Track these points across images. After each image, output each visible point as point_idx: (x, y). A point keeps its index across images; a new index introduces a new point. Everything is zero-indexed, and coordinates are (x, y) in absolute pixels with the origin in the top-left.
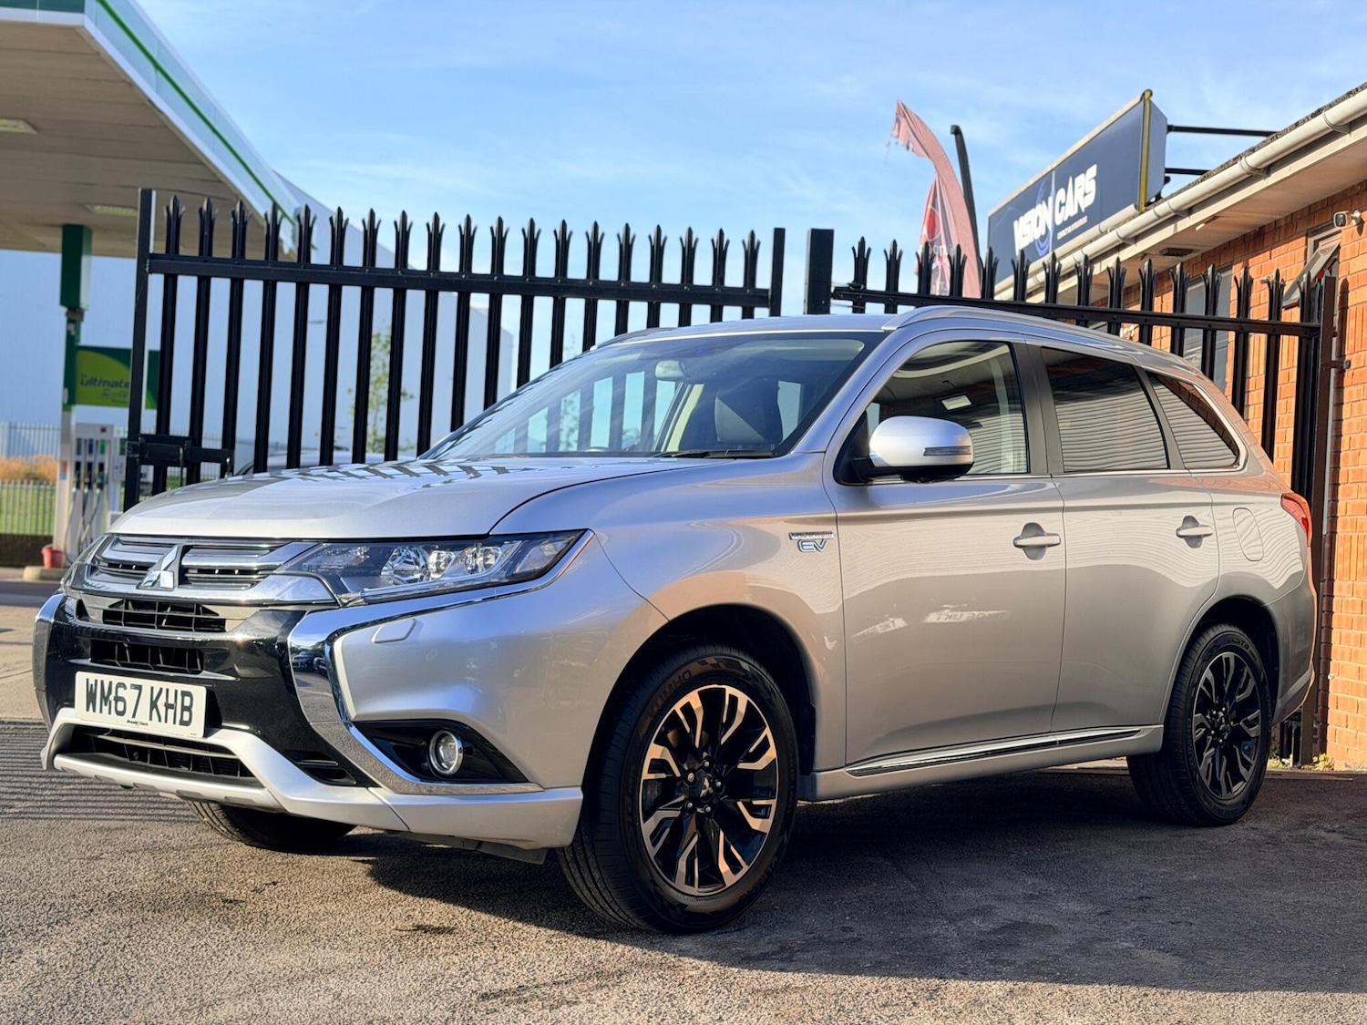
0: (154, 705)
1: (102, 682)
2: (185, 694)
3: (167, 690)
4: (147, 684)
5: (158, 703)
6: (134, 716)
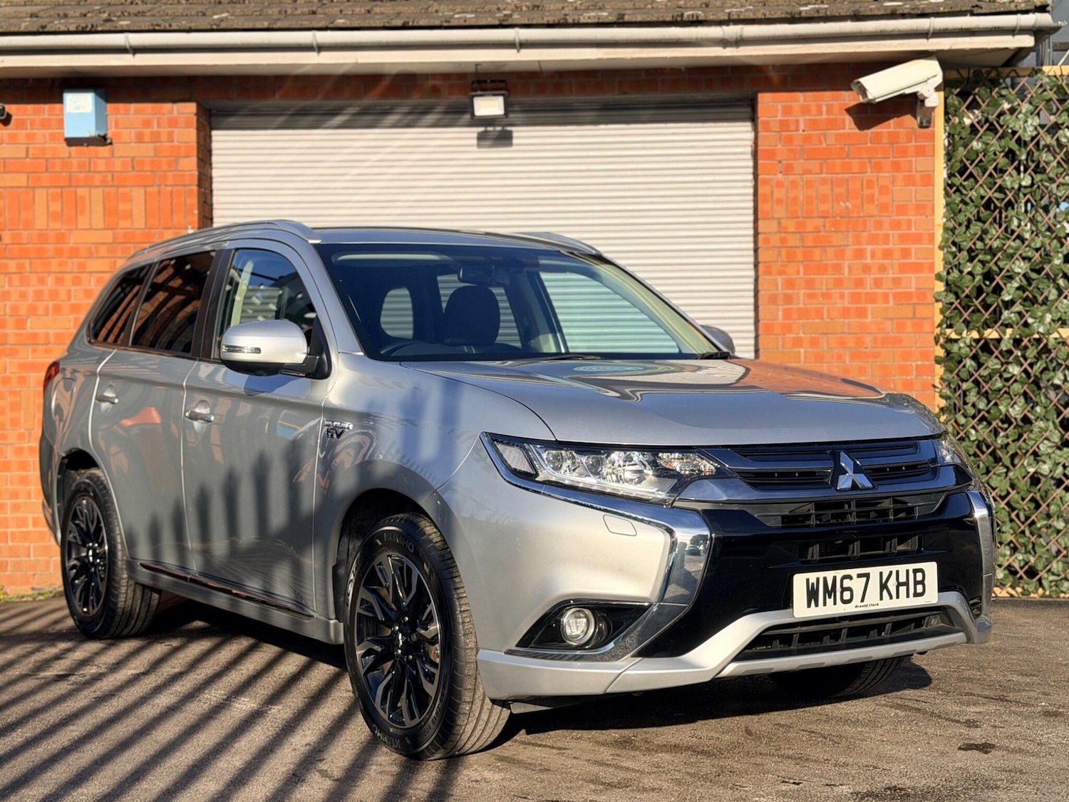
0: (883, 586)
1: (825, 579)
2: (915, 571)
3: (897, 572)
4: (874, 571)
5: (889, 584)
6: (862, 601)
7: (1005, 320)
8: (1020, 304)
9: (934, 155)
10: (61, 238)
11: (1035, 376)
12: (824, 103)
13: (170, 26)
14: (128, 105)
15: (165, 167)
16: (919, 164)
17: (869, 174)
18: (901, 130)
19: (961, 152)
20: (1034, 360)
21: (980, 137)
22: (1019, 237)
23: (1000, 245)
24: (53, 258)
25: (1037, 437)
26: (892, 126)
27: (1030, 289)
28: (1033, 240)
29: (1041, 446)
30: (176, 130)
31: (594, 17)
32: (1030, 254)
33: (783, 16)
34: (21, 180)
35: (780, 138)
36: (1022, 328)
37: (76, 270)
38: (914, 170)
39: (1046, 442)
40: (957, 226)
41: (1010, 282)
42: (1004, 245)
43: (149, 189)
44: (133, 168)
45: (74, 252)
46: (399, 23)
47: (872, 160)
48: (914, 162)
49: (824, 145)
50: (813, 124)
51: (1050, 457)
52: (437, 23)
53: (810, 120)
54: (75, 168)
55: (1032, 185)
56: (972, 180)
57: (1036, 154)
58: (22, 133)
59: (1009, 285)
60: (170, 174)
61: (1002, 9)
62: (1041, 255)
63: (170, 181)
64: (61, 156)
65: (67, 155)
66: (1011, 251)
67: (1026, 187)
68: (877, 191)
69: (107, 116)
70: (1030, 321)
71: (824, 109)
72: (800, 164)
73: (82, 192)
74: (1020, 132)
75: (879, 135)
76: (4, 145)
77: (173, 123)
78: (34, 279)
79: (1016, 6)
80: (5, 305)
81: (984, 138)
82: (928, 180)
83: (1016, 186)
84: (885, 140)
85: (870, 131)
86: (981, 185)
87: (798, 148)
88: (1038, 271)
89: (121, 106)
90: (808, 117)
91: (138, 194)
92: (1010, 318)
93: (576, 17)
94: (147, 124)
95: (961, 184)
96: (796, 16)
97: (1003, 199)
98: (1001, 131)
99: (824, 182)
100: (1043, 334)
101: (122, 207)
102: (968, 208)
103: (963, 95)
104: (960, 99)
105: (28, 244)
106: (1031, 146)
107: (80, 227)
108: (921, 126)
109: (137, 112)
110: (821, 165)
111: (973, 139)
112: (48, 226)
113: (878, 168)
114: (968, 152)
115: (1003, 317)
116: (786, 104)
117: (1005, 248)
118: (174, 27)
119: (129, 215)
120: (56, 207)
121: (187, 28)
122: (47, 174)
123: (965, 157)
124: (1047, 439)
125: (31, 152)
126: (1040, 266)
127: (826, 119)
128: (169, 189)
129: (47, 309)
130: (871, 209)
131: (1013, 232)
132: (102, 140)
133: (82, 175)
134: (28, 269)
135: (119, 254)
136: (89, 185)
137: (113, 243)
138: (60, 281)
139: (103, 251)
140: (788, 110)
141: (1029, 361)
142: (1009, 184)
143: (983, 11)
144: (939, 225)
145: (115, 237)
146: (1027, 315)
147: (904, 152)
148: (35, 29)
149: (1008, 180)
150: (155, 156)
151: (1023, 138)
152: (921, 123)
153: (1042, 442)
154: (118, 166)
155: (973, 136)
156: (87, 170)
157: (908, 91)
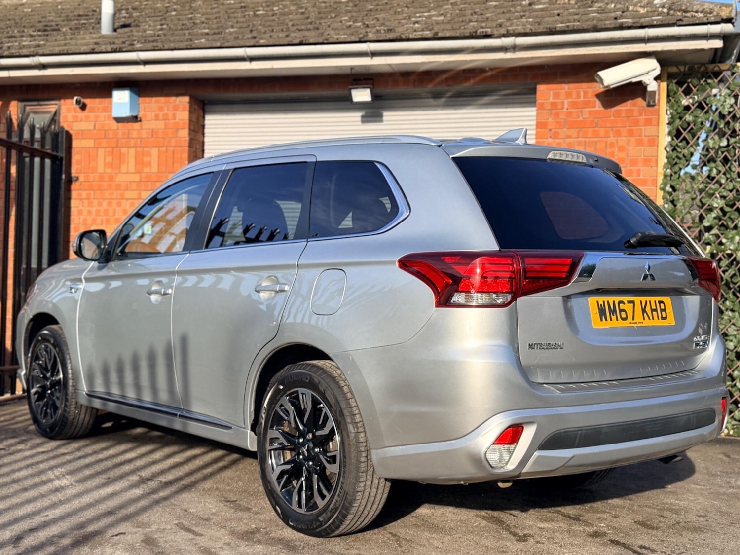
7: (705, 240)
8: (717, 229)
9: (658, 125)
10: (111, 178)
11: (726, 280)
12: (582, 90)
13: (164, 47)
14: (150, 98)
15: (170, 135)
16: (648, 131)
17: (612, 139)
18: (635, 108)
19: (678, 122)
20: (727, 268)
21: (692, 112)
22: (718, 182)
23: (704, 188)
24: (107, 190)
25: (727, 322)
26: (629, 105)
27: (725, 218)
28: (727, 184)
29: (729, 329)
30: (178, 113)
31: (419, 35)
32: (725, 194)
33: (544, 30)
34: (90, 143)
35: (551, 114)
36: (717, 246)
37: (119, 197)
38: (643, 135)
39: (733, 326)
40: (673, 174)
41: (710, 214)
42: (706, 187)
43: (161, 149)
44: (152, 136)
45: (118, 187)
46: (297, 41)
47: (614, 129)
48: (643, 130)
49: (581, 119)
50: (574, 105)
51: (735, 337)
52: (320, 41)
53: (571, 102)
54: (120, 136)
55: (728, 145)
56: (684, 142)
57: (732, 124)
58: (92, 115)
59: (709, 215)
60: (173, 140)
61: (697, 22)
62: (733, 195)
63: (173, 144)
64: (113, 128)
65: (116, 128)
66: (711, 192)
67: (724, 147)
68: (617, 149)
69: (139, 104)
70: (724, 241)
71: (582, 94)
72: (564, 132)
73: (124, 150)
74: (720, 109)
75: (619, 111)
76: (82, 123)
77: (176, 108)
78: (96, 202)
79: (708, 19)
80: (80, 218)
81: (695, 113)
82: (653, 142)
83: (717, 147)
84: (623, 114)
85: (613, 109)
86: (692, 146)
87: (563, 120)
88: (732, 206)
89: (147, 99)
90: (570, 100)
91: (155, 151)
92: (709, 239)
93: (407, 35)
94: (161, 109)
95: (677, 145)
96: (553, 30)
97: (706, 156)
98: (707, 108)
99: (579, 143)
100: (733, 250)
101: (146, 159)
102: (681, 161)
103: (680, 84)
104: (677, 86)
105: (93, 181)
106: (728, 118)
107: (122, 171)
108: (649, 105)
109: (156, 102)
110: (578, 132)
111: (686, 114)
112: (105, 170)
113: (618, 134)
114: (682, 123)
115: (704, 238)
116: (556, 91)
117: (707, 189)
118: (166, 47)
119: (149, 164)
120: (109, 159)
121: (173, 48)
122: (105, 140)
123: (681, 126)
124: (733, 324)
125: (97, 126)
126: (732, 202)
127: (583, 101)
128: (172, 148)
129: (102, 220)
131: (714, 178)
132: (135, 119)
133: (124, 140)
134: (92, 196)
135: (143, 188)
136: (128, 147)
137: (140, 181)
138: (110, 204)
139: (134, 186)
140: (556, 95)
141: (722, 269)
142: (711, 145)
143: (684, 23)
144: (661, 173)
145: (141, 177)
146: (722, 237)
147: (636, 123)
148: (88, 51)
149: (711, 142)
150: (165, 128)
151: (723, 113)
152: (649, 102)
153: (730, 327)
154: (144, 135)
155: (686, 112)
156: (127, 137)
157: (634, 80)
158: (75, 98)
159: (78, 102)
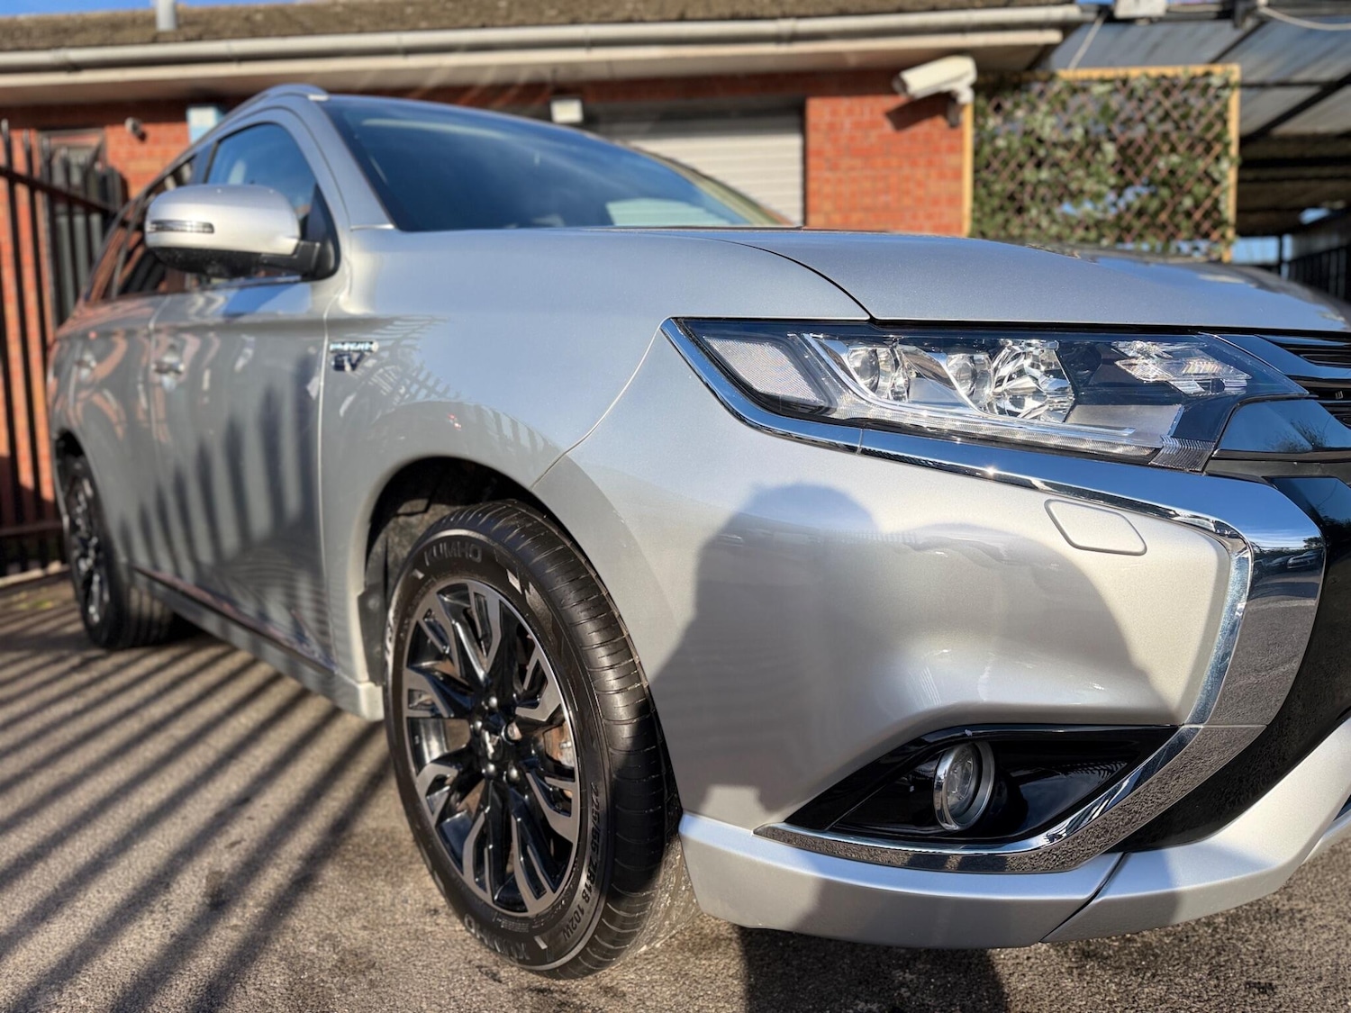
9: (962, 152)
12: (867, 106)
16: (951, 160)
17: (907, 171)
18: (935, 130)
19: (987, 149)
26: (926, 127)
28: (1049, 227)
33: (833, 11)
38: (946, 165)
40: (983, 217)
46: (479, 23)
47: (909, 157)
48: (946, 159)
49: (867, 144)
50: (857, 125)
53: (853, 121)
55: (1049, 178)
56: (996, 174)
57: (1052, 150)
58: (158, 150)
67: (1043, 181)
68: (913, 185)
71: (867, 111)
72: (846, 162)
74: (1039, 131)
75: (914, 134)
76: (143, 161)
81: (1007, 137)
82: (958, 175)
83: (1034, 180)
84: (920, 138)
85: (907, 131)
86: (1004, 180)
87: (843, 147)
95: (986, 179)
99: (866, 178)
102: (993, 199)
103: (989, 97)
104: (987, 102)
106: (1047, 143)
108: (950, 128)
110: (864, 163)
111: (997, 138)
113: (914, 164)
114: (993, 149)
116: (833, 107)
121: (285, 33)
123: (990, 153)
127: (868, 121)
130: (907, 201)
140: (834, 113)
144: (967, 217)
147: (937, 150)
149: (1029, 174)
152: (951, 124)
157: (944, 89)
158: (129, 123)
159: (135, 128)
